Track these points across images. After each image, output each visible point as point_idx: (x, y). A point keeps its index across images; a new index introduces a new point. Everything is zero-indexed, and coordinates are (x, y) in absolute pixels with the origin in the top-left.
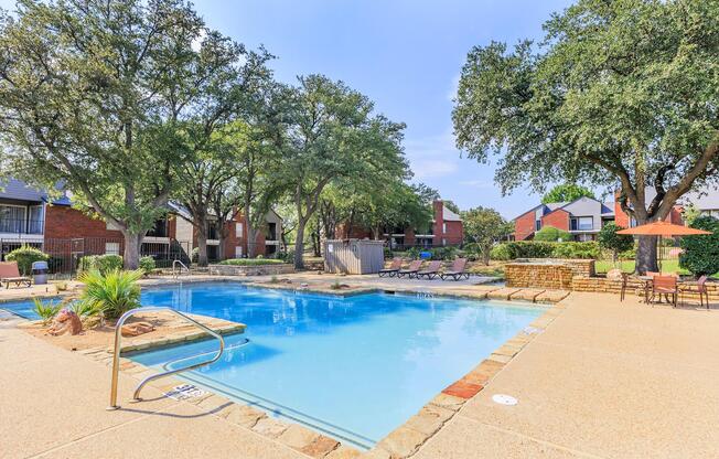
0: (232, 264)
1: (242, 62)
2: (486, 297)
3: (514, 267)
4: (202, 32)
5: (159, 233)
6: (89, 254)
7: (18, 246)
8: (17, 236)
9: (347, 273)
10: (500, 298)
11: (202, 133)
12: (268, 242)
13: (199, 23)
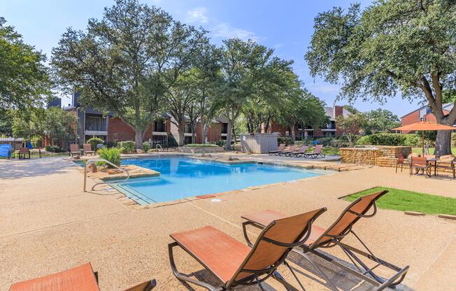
0: (189, 146)
1: (192, 37)
2: (312, 168)
3: (346, 150)
4: (172, 23)
5: (162, 130)
6: (120, 141)
7: (92, 137)
8: (96, 132)
9: (252, 153)
10: (320, 168)
11: (172, 78)
12: (223, 135)
13: (170, 18)
